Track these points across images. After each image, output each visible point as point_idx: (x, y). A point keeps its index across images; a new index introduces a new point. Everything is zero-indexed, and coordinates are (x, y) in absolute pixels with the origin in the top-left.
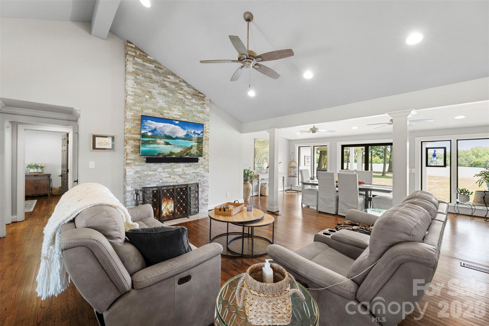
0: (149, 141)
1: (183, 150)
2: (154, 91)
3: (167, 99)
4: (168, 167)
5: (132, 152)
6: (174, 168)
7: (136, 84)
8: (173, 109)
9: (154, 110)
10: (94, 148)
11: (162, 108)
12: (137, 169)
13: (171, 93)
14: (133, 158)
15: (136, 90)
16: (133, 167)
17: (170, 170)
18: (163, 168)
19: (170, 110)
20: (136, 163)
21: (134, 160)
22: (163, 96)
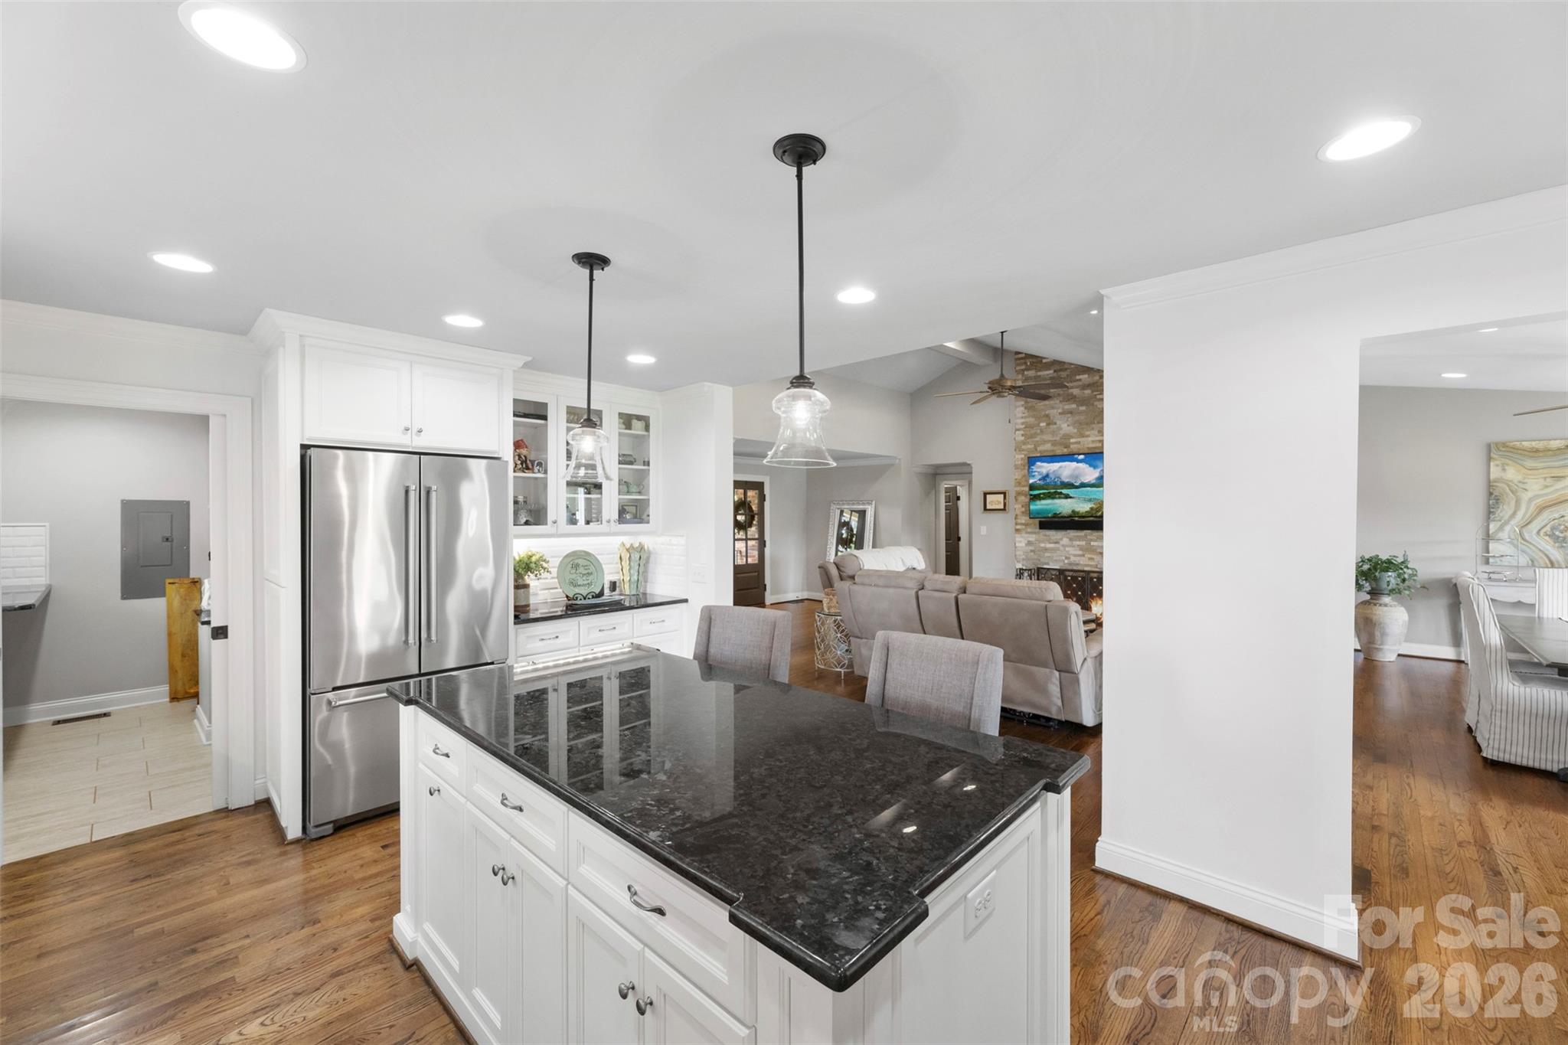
0: (1040, 494)
1: (1094, 506)
2: (1053, 412)
3: (1077, 418)
4: (1079, 538)
5: (1023, 512)
6: (1092, 540)
7: (1026, 411)
8: (1087, 433)
9: (1054, 443)
10: (985, 509)
11: (1067, 436)
12: (1030, 539)
13: (1082, 406)
14: (1023, 522)
15: (1028, 420)
16: (1024, 535)
17: (1084, 543)
18: (1071, 540)
19: (1083, 436)
20: (1029, 530)
21: (1026, 525)
22: (1069, 415)
